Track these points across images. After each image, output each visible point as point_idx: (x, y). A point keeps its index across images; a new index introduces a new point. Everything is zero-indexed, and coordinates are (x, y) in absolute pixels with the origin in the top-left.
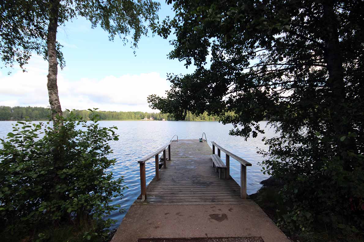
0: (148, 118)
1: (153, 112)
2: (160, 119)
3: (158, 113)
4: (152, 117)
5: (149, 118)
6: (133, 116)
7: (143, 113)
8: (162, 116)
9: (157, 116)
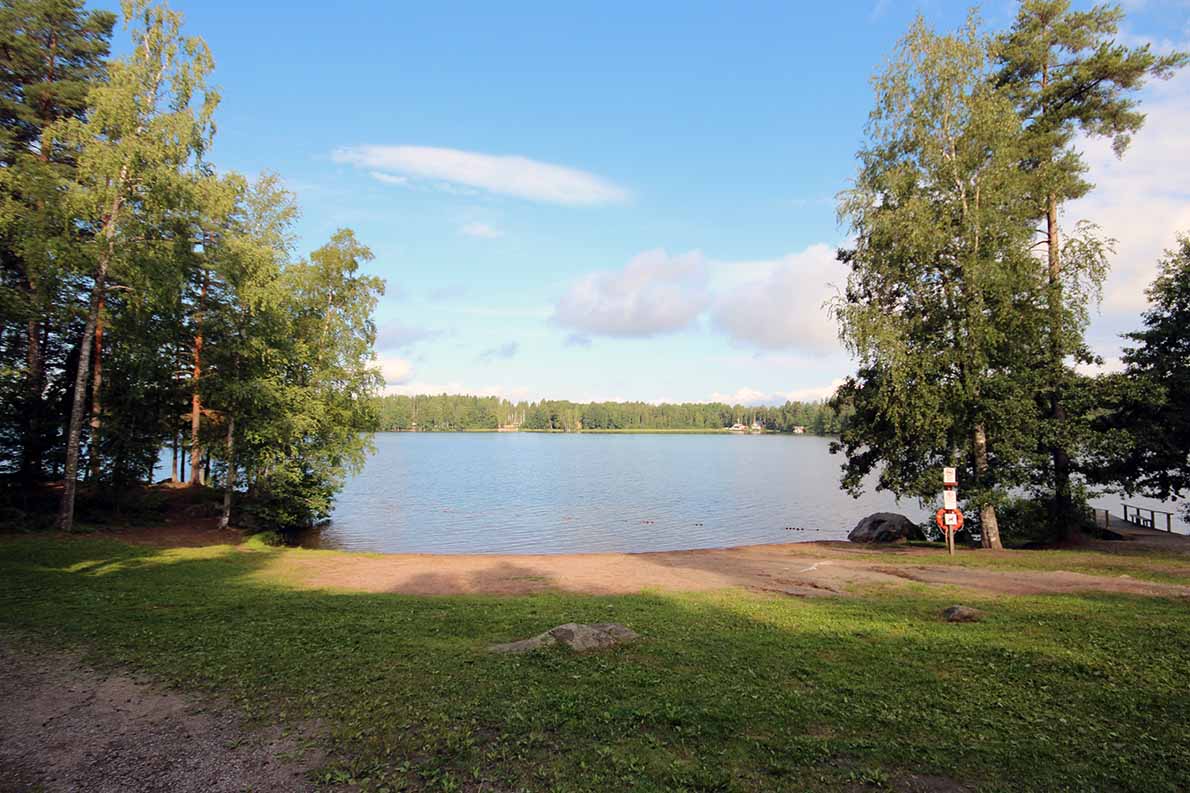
0: (744, 424)
1: (760, 405)
2: (785, 426)
3: (778, 407)
4: (757, 419)
5: (747, 422)
6: (700, 418)
7: (728, 406)
8: (792, 418)
9: (777, 416)
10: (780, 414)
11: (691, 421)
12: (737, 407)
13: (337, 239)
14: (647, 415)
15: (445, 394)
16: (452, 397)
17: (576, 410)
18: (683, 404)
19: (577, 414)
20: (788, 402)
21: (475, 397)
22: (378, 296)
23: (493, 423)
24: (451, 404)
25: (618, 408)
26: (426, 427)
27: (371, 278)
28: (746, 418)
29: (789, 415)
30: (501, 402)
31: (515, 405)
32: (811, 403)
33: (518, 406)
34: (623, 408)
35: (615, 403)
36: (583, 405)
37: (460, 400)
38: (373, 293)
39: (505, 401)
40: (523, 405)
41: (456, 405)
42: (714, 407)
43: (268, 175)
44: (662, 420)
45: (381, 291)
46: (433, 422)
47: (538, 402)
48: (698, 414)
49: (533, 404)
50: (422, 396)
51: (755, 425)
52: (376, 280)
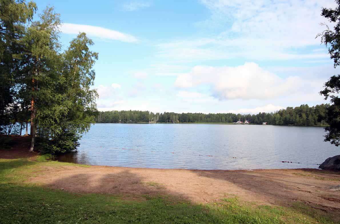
2: (259, 122)
4: (247, 119)
5: (243, 121)
8: (262, 119)
9: (255, 118)
10: (257, 117)
11: (220, 120)
12: (239, 115)
13: (80, 37)
14: (203, 117)
15: (131, 110)
16: (133, 111)
17: (177, 115)
18: (217, 114)
19: (177, 117)
20: (260, 113)
21: (141, 111)
22: (95, 60)
23: (147, 120)
24: (133, 114)
25: (192, 115)
26: (124, 121)
27: (93, 53)
28: (242, 119)
29: (260, 118)
30: (150, 113)
31: (155, 114)
32: (270, 113)
33: (156, 114)
34: (194, 115)
35: (191, 113)
36: (179, 114)
37: (136, 112)
38: (93, 58)
39: (151, 112)
40: (158, 114)
41: (134, 114)
42: (230, 115)
43: (50, 7)
44: (208, 119)
45: (97, 58)
46: (126, 120)
47: (163, 113)
48: (223, 117)
49: (161, 114)
50: (123, 111)
51: (246, 122)
52: (95, 53)
